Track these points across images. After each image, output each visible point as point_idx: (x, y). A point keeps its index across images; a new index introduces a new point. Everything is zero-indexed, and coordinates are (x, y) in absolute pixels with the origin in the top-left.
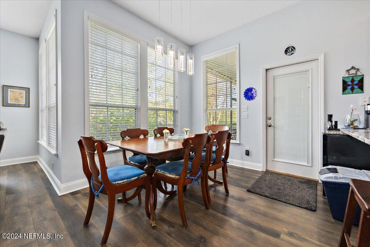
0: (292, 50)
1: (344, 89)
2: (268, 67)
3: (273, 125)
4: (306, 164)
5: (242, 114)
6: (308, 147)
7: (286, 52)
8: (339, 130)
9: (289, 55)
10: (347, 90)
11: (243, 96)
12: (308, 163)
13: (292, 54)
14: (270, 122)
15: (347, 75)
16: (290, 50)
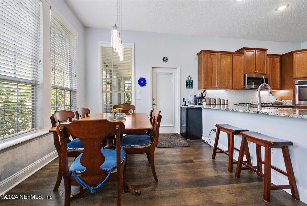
0: (166, 60)
1: (187, 86)
2: (153, 66)
3: (155, 104)
4: (172, 125)
5: (137, 96)
6: (173, 116)
7: (163, 59)
8: (187, 106)
9: (165, 62)
10: (188, 87)
11: (137, 83)
12: (173, 125)
13: (166, 62)
14: (154, 102)
15: (188, 79)
16: (165, 59)
